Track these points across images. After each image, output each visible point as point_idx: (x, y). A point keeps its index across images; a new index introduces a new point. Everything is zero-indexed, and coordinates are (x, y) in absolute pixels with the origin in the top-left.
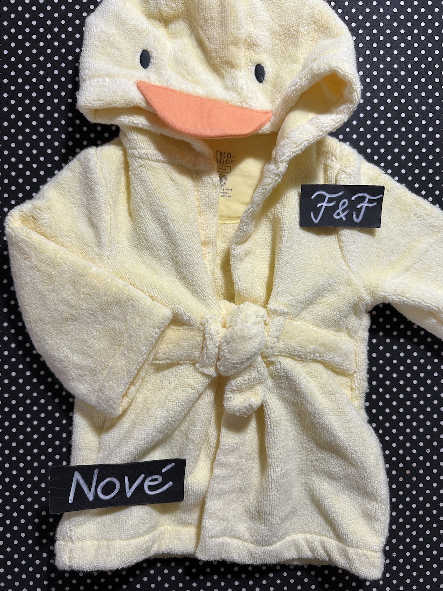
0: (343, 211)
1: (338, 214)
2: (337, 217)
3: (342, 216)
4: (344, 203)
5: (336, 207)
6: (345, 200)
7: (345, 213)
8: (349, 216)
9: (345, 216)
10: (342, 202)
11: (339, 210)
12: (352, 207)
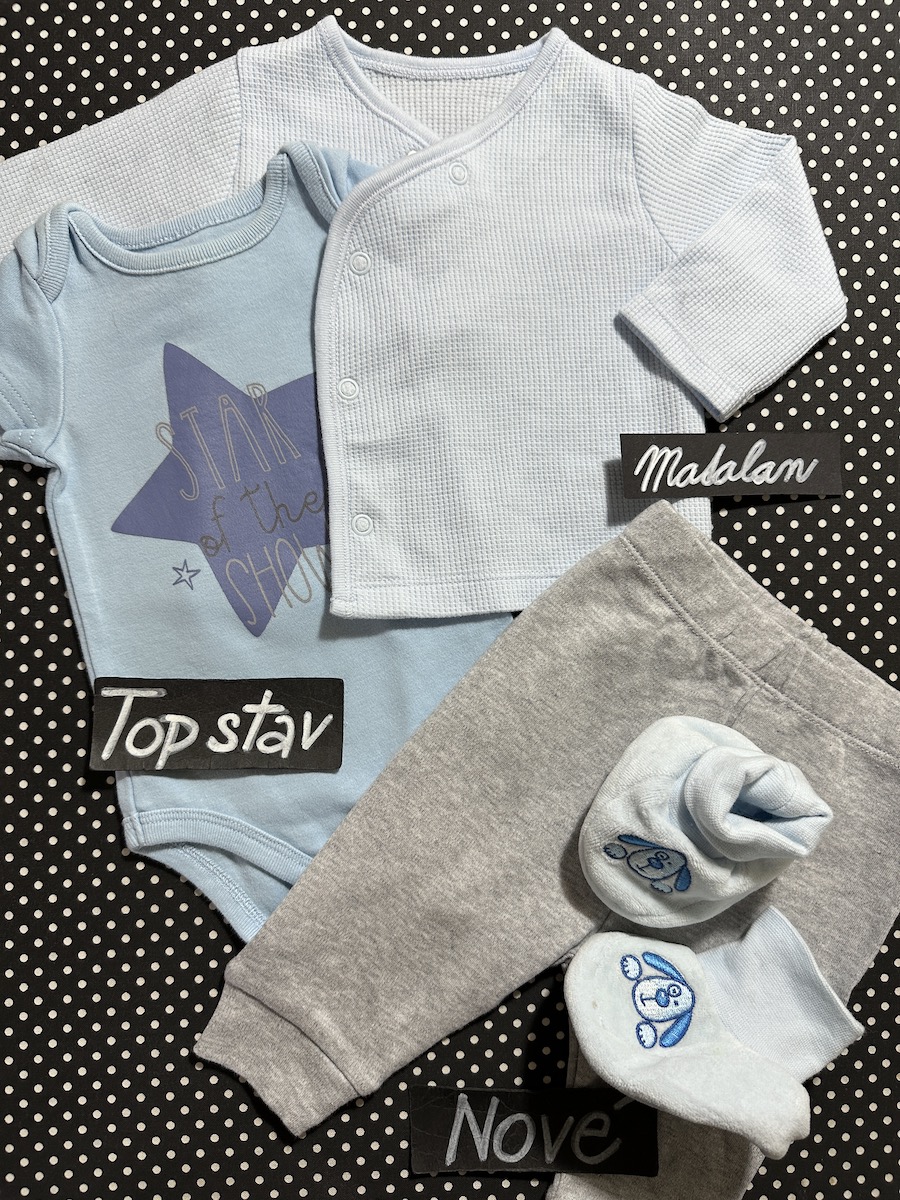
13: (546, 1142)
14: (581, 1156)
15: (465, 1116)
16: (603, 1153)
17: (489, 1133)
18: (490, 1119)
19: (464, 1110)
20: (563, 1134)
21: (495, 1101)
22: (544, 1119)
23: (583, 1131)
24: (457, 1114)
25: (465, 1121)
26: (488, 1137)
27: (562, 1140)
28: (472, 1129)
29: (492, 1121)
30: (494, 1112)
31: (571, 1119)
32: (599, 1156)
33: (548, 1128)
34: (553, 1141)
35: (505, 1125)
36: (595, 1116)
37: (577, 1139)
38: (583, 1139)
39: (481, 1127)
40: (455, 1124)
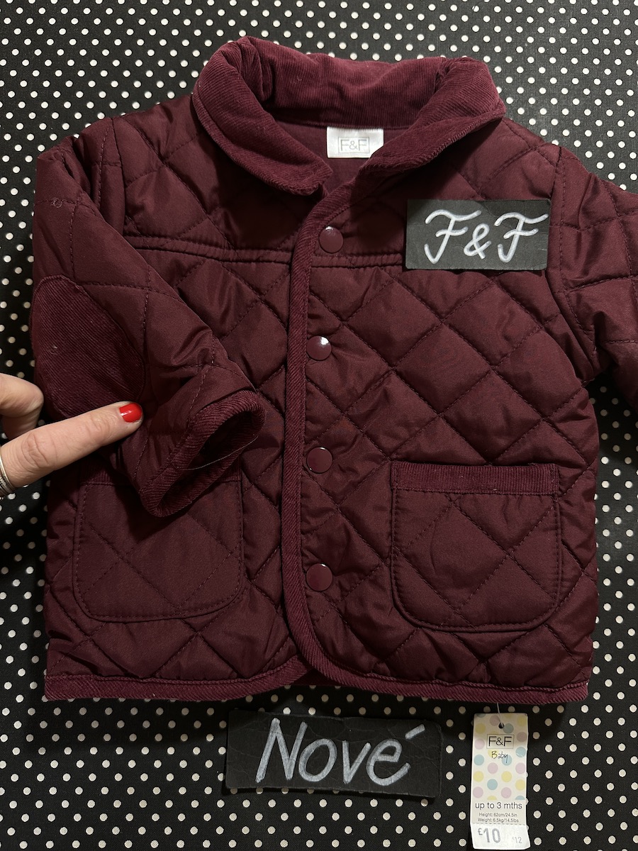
0: (481, 243)
1: (472, 248)
2: (471, 254)
3: (479, 251)
4: (482, 231)
5: (468, 237)
6: (483, 226)
7: (485, 246)
8: (491, 252)
9: (485, 251)
10: (478, 228)
11: (474, 242)
12: (496, 237)
13: (345, 765)
14: (374, 778)
15: (276, 739)
16: (393, 776)
17: (296, 756)
18: (298, 743)
19: (276, 734)
20: (360, 759)
21: (304, 726)
22: (345, 745)
23: (378, 756)
24: (270, 737)
25: (276, 744)
26: (295, 759)
27: (358, 765)
28: (281, 750)
29: (299, 744)
30: (301, 737)
31: (368, 745)
32: (389, 778)
33: (347, 753)
34: (351, 763)
35: (310, 749)
36: (388, 744)
37: (372, 764)
38: (377, 764)
39: (289, 751)
40: (267, 747)
